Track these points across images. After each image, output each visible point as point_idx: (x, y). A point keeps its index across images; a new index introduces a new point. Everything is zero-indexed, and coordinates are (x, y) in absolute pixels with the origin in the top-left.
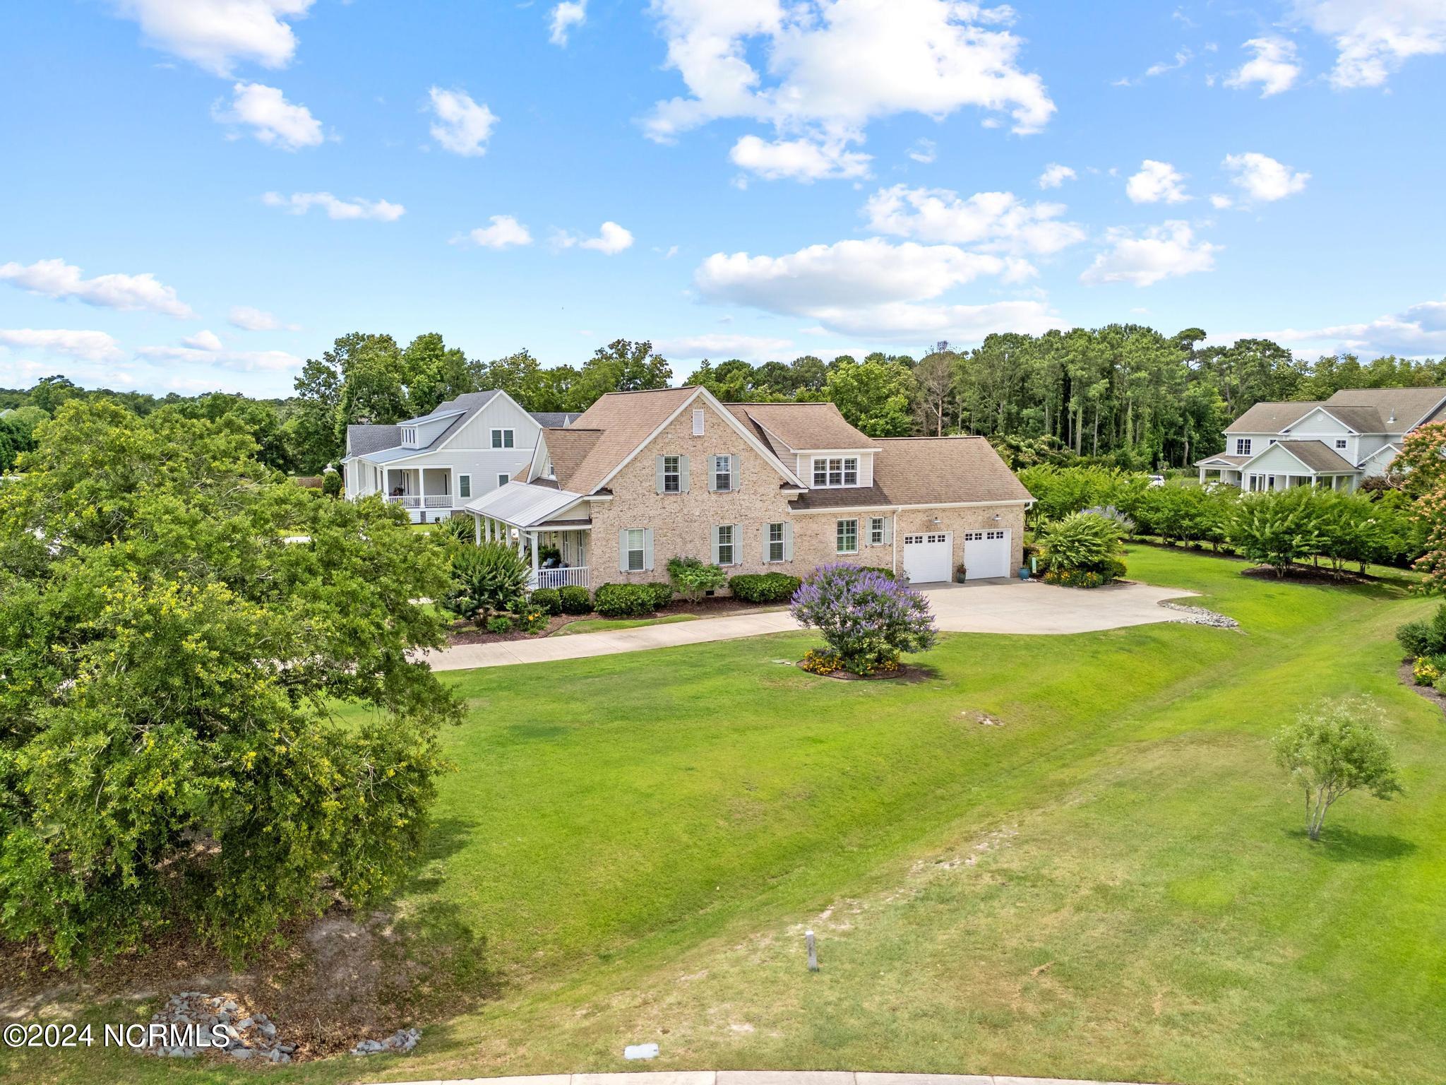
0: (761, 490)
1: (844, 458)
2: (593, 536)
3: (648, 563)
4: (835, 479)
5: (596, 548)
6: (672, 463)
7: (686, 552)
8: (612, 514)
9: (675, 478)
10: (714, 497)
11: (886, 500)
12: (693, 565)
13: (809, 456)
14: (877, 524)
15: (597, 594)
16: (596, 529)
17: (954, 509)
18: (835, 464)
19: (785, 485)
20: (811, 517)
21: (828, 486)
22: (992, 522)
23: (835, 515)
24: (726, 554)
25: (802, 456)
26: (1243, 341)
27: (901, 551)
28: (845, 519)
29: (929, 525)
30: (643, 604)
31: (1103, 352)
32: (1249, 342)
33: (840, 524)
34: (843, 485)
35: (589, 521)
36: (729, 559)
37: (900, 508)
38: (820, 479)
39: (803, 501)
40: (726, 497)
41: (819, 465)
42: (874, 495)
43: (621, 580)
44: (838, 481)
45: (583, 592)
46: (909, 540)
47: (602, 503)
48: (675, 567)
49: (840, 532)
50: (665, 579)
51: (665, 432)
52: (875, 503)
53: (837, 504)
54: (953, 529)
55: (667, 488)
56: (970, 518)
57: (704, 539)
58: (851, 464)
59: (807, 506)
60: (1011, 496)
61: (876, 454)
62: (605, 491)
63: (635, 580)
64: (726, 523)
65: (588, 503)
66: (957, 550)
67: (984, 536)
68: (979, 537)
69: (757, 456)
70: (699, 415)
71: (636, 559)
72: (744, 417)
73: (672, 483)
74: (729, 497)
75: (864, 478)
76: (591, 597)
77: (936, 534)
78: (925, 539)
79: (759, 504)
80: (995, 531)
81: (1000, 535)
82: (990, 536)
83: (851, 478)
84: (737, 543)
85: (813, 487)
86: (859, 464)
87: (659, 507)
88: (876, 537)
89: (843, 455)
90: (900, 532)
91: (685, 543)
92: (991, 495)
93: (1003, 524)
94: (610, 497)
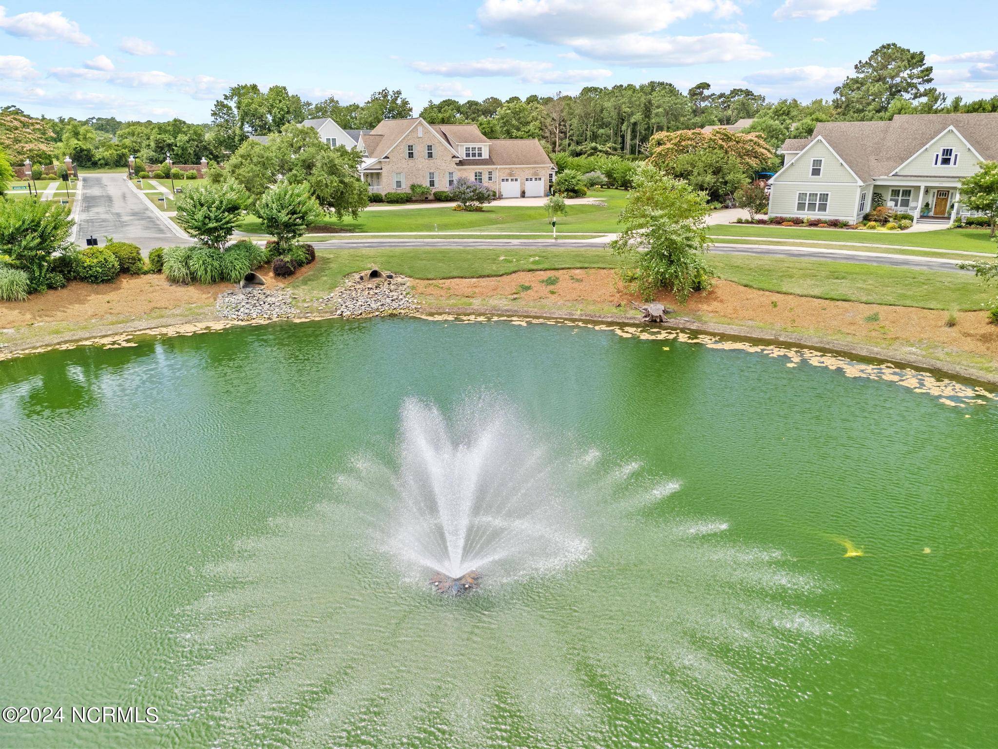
0: (445, 159)
1: (477, 147)
2: (383, 174)
3: (403, 186)
4: (474, 155)
5: (384, 179)
6: (410, 148)
7: (418, 182)
8: (389, 166)
9: (412, 153)
10: (427, 161)
11: (493, 164)
12: (420, 186)
13: (463, 146)
14: (490, 173)
15: (386, 196)
16: (384, 172)
17: (521, 168)
18: (474, 149)
19: (454, 157)
20: (465, 169)
21: (471, 158)
22: (536, 174)
23: (473, 169)
24: (432, 183)
25: (461, 145)
26: (735, 90)
27: (500, 184)
28: (477, 171)
29: (511, 175)
30: (402, 199)
31: (640, 98)
32: (738, 90)
33: (476, 173)
34: (477, 158)
35: (381, 169)
36: (433, 185)
37: (499, 167)
38: (468, 155)
39: (461, 163)
40: (431, 161)
41: (468, 149)
42: (489, 162)
43: (393, 191)
44: (475, 156)
45: (380, 194)
46: (503, 180)
47: (386, 162)
48: (413, 187)
49: (476, 176)
50: (410, 191)
51: (408, 135)
52: (489, 165)
53: (474, 165)
54: (521, 176)
55: (409, 157)
56: (527, 172)
57: (423, 177)
58: (480, 149)
59: (462, 165)
60: (543, 163)
61: (490, 145)
62: (387, 157)
63: (399, 192)
64: (432, 171)
65: (380, 162)
66: (522, 184)
67: (534, 179)
68: (531, 179)
69: (443, 145)
70: (420, 129)
71: (399, 184)
72: (439, 130)
73: (411, 155)
74: (433, 161)
75: (485, 155)
76: (384, 197)
77: (514, 178)
78: (510, 180)
79: (444, 164)
80: (538, 177)
81: (540, 179)
82: (536, 179)
83: (480, 155)
84: (436, 179)
85: (465, 158)
86: (483, 149)
87: (405, 164)
88: (490, 179)
89: (477, 145)
90: (499, 176)
91: (416, 178)
92: (535, 163)
93: (540, 174)
94: (388, 160)
